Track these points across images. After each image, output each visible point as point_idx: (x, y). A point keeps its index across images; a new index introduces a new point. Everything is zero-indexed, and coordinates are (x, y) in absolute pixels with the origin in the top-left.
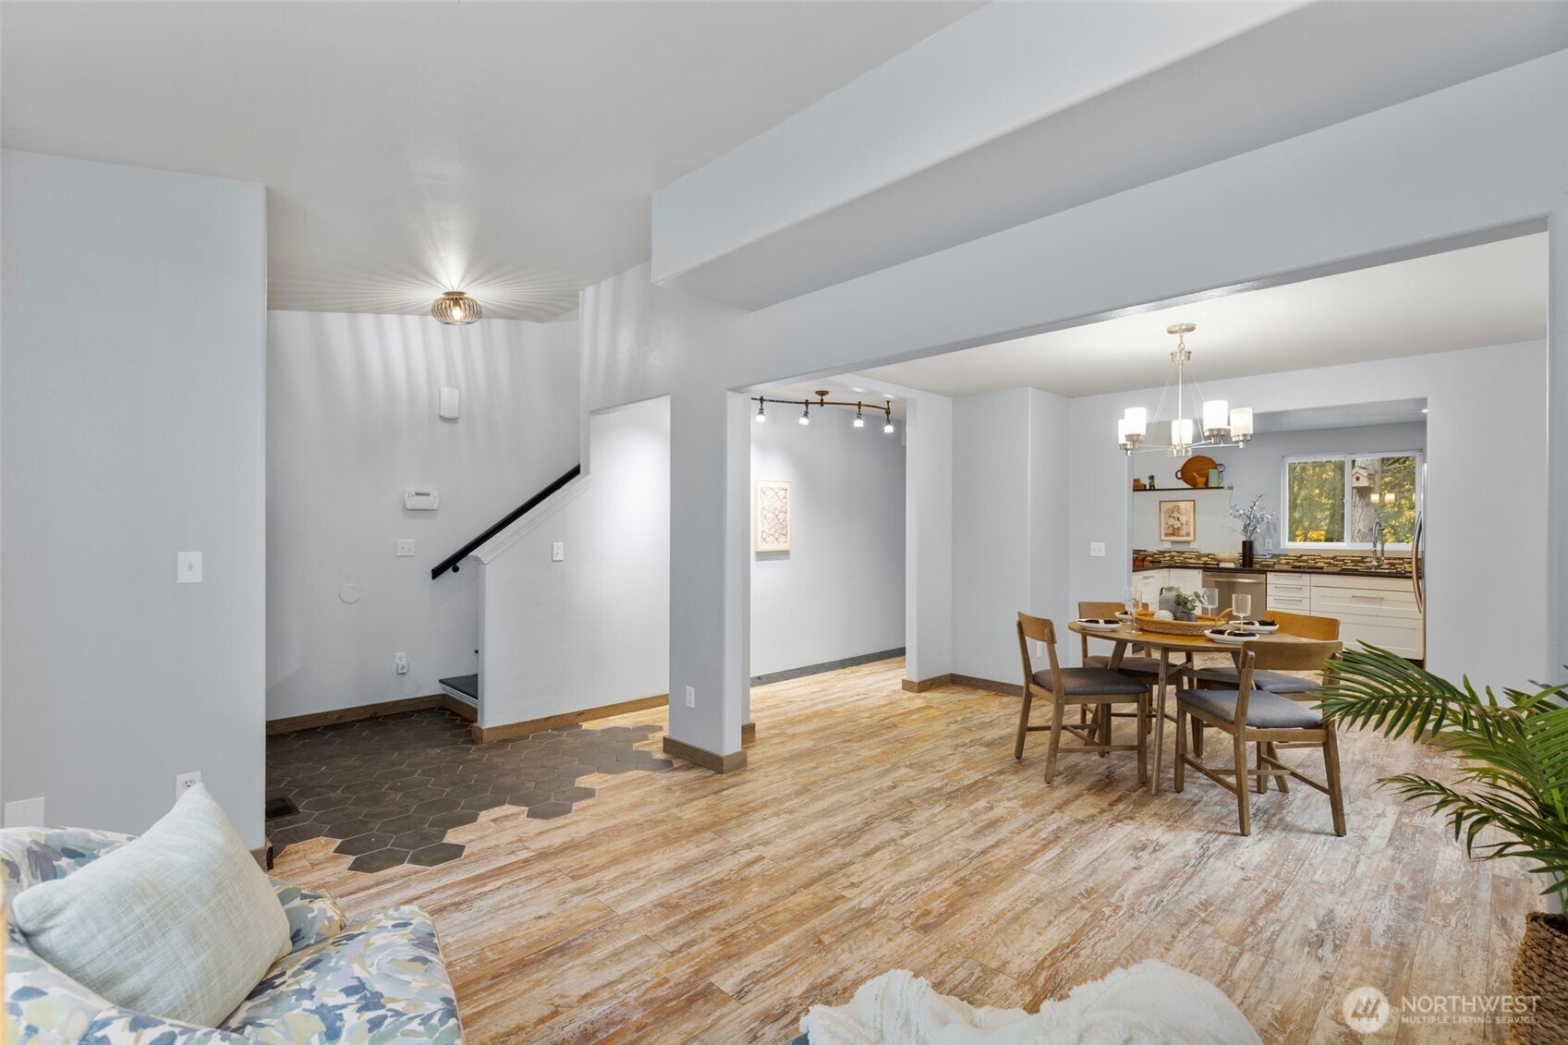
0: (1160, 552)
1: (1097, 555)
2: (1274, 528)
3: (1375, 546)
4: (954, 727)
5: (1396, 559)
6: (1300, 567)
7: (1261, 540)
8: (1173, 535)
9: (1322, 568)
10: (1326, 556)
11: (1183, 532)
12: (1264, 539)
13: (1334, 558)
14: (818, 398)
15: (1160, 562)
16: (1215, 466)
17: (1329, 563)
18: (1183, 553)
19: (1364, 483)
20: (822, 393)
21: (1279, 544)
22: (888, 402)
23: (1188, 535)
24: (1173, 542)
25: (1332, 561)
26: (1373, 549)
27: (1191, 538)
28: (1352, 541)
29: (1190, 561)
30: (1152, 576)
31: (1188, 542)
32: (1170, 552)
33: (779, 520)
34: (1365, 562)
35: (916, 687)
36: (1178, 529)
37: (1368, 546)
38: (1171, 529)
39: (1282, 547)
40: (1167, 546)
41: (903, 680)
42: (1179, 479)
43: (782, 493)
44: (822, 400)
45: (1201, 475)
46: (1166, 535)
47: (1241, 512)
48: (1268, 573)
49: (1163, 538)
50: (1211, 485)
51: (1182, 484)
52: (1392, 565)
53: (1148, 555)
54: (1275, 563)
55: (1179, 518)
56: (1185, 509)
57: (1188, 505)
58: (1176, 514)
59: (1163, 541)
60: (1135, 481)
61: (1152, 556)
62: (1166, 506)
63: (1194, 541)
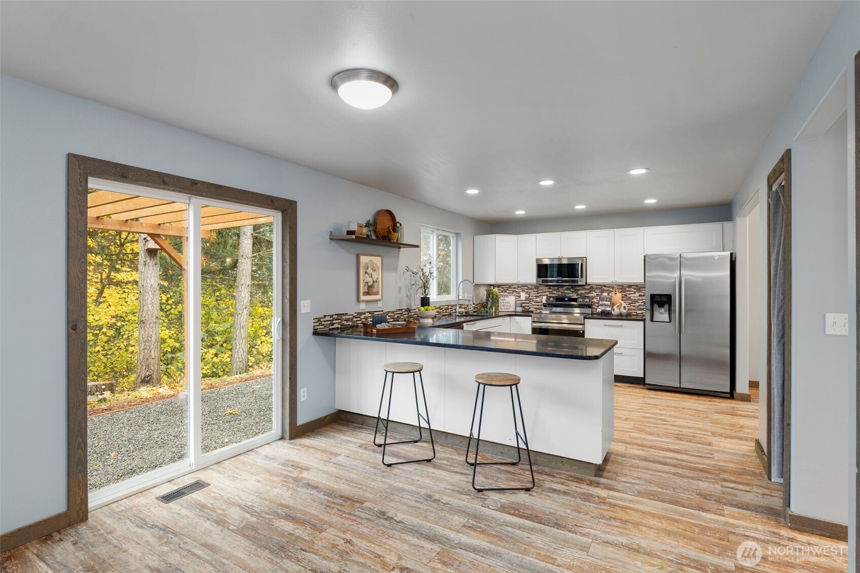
0: (358, 314)
8: (368, 293)
11: (375, 290)
16: (395, 223)
23: (377, 293)
24: (368, 302)
27: (379, 297)
31: (376, 301)
32: (365, 314)
36: (372, 287)
38: (366, 286)
40: (363, 307)
46: (363, 294)
49: (361, 298)
50: (399, 241)
53: (347, 320)
55: (371, 275)
56: (376, 264)
57: (378, 261)
58: (370, 271)
59: (360, 302)
60: (361, 226)
61: (352, 320)
62: (363, 260)
63: (381, 300)
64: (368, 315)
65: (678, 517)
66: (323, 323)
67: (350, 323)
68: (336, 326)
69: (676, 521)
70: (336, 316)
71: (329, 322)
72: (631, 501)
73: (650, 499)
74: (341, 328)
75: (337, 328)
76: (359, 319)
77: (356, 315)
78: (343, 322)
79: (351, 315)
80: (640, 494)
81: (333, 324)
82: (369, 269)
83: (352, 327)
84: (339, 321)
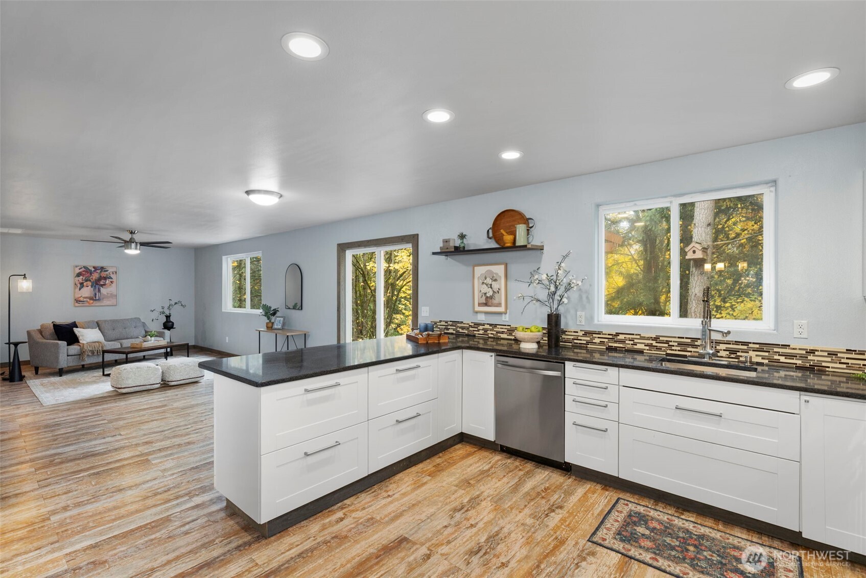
0: (475, 324)
2: (587, 298)
5: (737, 343)
7: (572, 312)
8: (486, 304)
10: (646, 336)
11: (495, 301)
12: (576, 311)
13: (656, 339)
16: (526, 221)
17: (651, 345)
18: (495, 325)
21: (592, 318)
23: (499, 305)
24: (486, 313)
25: (654, 343)
27: (502, 309)
28: (681, 316)
29: (503, 336)
30: (418, 367)
31: (500, 313)
32: (484, 325)
34: (696, 347)
36: (491, 297)
38: (484, 298)
39: (596, 322)
40: (481, 318)
42: (490, 238)
45: (510, 233)
46: (480, 305)
48: (567, 363)
49: (477, 308)
50: (518, 244)
51: (493, 244)
53: (463, 328)
54: (588, 343)
55: (491, 285)
56: (497, 274)
57: (499, 270)
58: (489, 281)
59: (477, 312)
60: (446, 241)
61: (468, 329)
62: (480, 271)
63: (506, 313)
64: (487, 327)
65: (115, 523)
66: (439, 327)
67: (466, 332)
68: (451, 331)
69: (114, 520)
70: (451, 323)
71: (444, 327)
72: (167, 510)
73: (153, 522)
74: (455, 334)
75: (452, 334)
76: (476, 329)
77: (473, 324)
78: (458, 329)
79: (467, 324)
80: (168, 519)
81: (448, 329)
82: (488, 279)
83: (468, 335)
84: (454, 327)
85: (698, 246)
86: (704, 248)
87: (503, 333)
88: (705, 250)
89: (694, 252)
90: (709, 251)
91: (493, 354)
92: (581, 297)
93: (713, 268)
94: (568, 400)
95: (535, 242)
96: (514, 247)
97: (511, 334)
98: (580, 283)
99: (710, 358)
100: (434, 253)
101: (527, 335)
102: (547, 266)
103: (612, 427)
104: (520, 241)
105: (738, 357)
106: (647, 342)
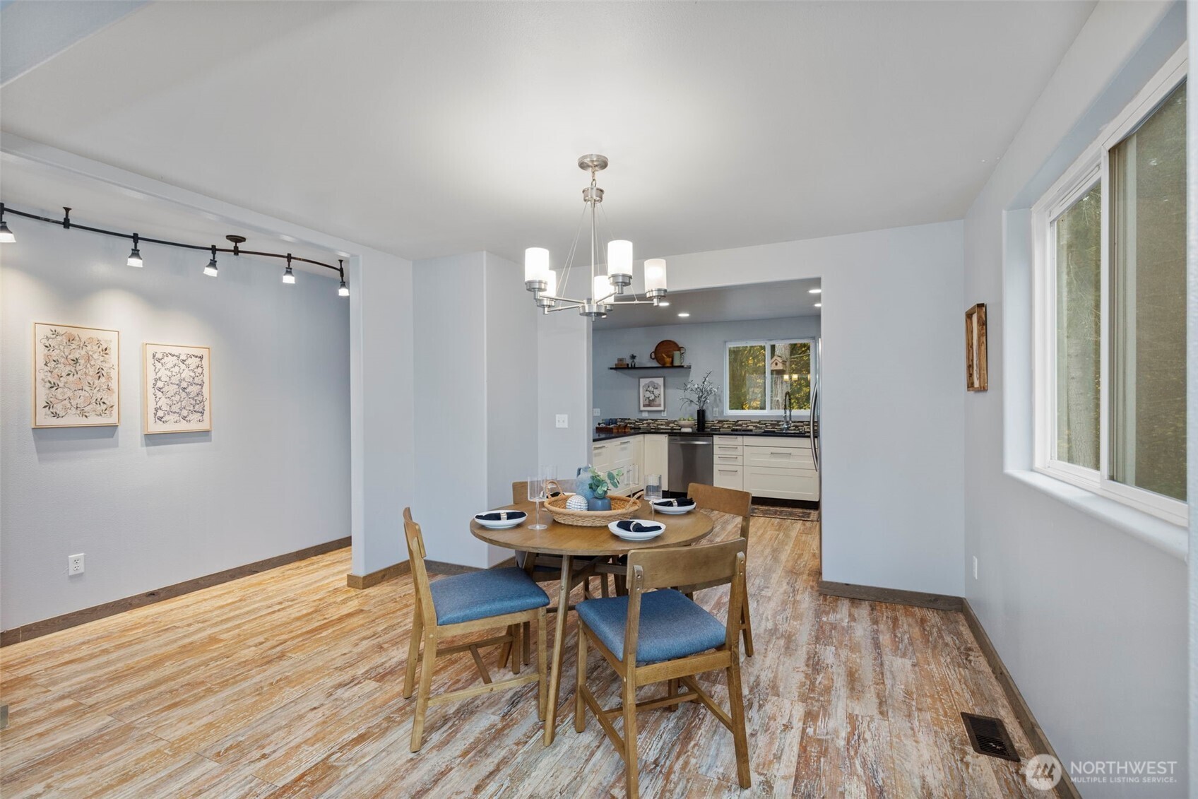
0: (640, 420)
1: (561, 426)
2: (720, 400)
3: (785, 413)
4: (365, 645)
5: (799, 422)
6: (737, 430)
7: (710, 408)
8: (649, 405)
9: (751, 430)
10: (754, 421)
11: (657, 403)
12: (713, 408)
13: (759, 422)
14: (231, 245)
15: (640, 428)
16: (679, 349)
18: (656, 420)
19: (780, 367)
20: (237, 239)
21: (723, 412)
22: (341, 261)
23: (659, 405)
24: (649, 411)
25: (758, 425)
26: (784, 415)
27: (662, 408)
28: (771, 409)
29: (662, 427)
30: (629, 442)
31: (660, 411)
32: (647, 420)
33: (188, 394)
34: (780, 426)
35: (361, 583)
36: (653, 400)
37: (781, 412)
38: (647, 400)
39: (725, 415)
40: (645, 415)
41: (348, 575)
42: (653, 359)
43: (193, 362)
44: (236, 247)
45: (669, 356)
46: (644, 406)
47: (696, 386)
48: (715, 436)
49: (642, 408)
50: (675, 364)
51: (655, 364)
52: (797, 427)
53: (630, 423)
54: (720, 427)
55: (653, 392)
56: (658, 384)
57: (660, 381)
58: (651, 389)
59: (642, 411)
60: (620, 360)
61: (634, 424)
62: (644, 382)
63: (664, 411)
64: (650, 420)
70: (620, 420)
77: (638, 420)
82: (651, 388)
83: (634, 428)
85: (779, 359)
86: (783, 361)
87: (662, 425)
88: (784, 362)
89: (776, 364)
90: (788, 364)
91: (667, 435)
92: (715, 399)
93: (791, 378)
94: (715, 457)
95: (685, 364)
96: (672, 366)
97: (668, 426)
98: (716, 390)
99: (786, 430)
100: (611, 369)
101: (686, 423)
102: (695, 379)
103: (739, 469)
104: (677, 363)
105: (799, 430)
106: (754, 424)
